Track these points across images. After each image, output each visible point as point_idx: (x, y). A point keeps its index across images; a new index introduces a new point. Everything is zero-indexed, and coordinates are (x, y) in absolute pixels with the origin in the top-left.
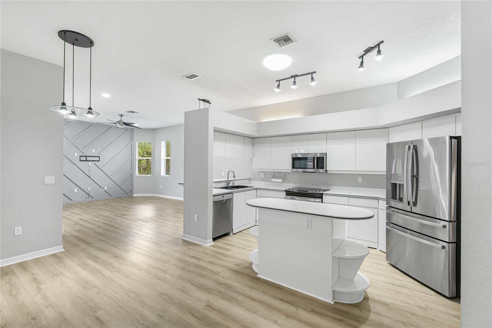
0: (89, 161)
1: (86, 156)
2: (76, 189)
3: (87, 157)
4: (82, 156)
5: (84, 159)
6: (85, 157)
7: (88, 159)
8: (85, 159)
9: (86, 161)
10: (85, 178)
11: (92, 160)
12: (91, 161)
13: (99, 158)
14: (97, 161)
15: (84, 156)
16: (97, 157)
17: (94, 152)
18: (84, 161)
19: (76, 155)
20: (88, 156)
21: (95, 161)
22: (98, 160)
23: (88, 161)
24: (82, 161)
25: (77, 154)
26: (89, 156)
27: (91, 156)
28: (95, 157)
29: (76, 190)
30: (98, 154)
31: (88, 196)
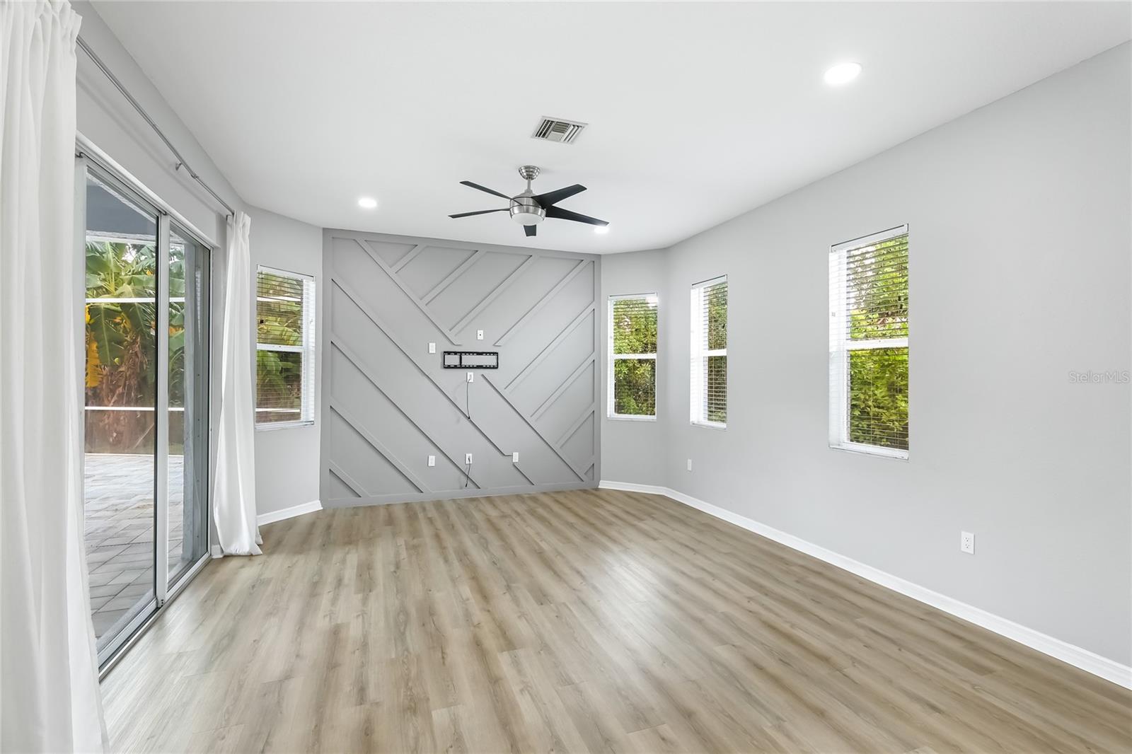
0: (469, 367)
1: (461, 353)
2: (434, 457)
3: (463, 357)
4: (449, 353)
5: (453, 360)
6: (457, 357)
7: (467, 360)
8: (457, 363)
9: (461, 367)
10: (458, 421)
11: (476, 364)
12: (473, 367)
13: (495, 357)
14: (490, 368)
15: (456, 353)
16: (490, 353)
17: (480, 338)
18: (455, 367)
19: (433, 348)
20: (466, 353)
21: (486, 368)
22: (495, 364)
23: (465, 367)
24: (449, 367)
25: (434, 344)
26: (469, 353)
27: (473, 353)
28: (486, 353)
29: (432, 461)
30: (494, 345)
31: (464, 479)
